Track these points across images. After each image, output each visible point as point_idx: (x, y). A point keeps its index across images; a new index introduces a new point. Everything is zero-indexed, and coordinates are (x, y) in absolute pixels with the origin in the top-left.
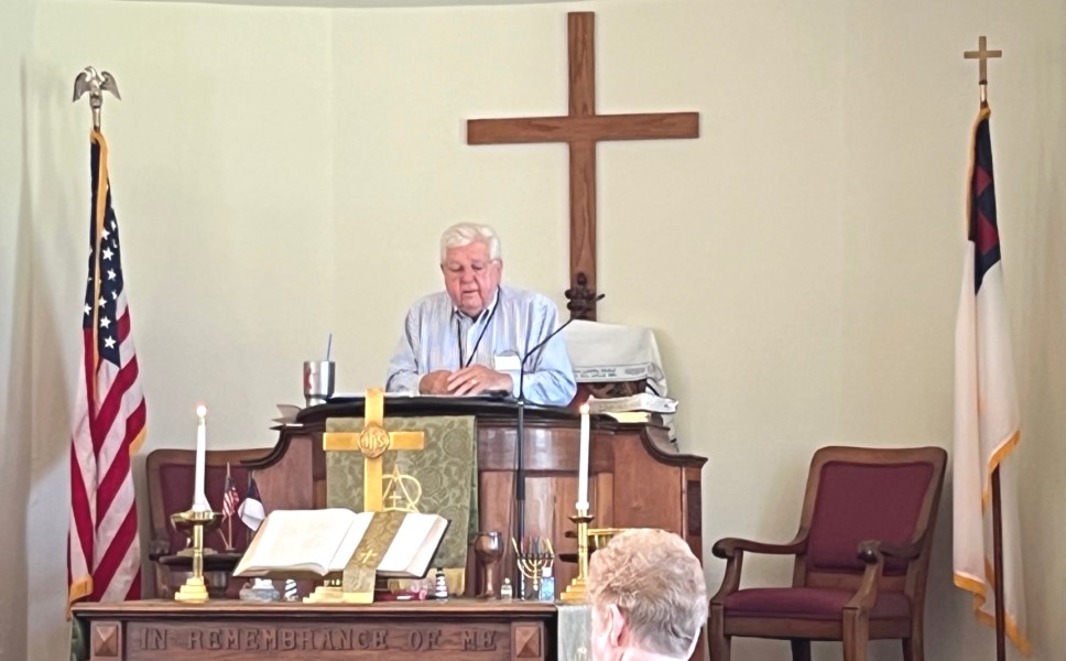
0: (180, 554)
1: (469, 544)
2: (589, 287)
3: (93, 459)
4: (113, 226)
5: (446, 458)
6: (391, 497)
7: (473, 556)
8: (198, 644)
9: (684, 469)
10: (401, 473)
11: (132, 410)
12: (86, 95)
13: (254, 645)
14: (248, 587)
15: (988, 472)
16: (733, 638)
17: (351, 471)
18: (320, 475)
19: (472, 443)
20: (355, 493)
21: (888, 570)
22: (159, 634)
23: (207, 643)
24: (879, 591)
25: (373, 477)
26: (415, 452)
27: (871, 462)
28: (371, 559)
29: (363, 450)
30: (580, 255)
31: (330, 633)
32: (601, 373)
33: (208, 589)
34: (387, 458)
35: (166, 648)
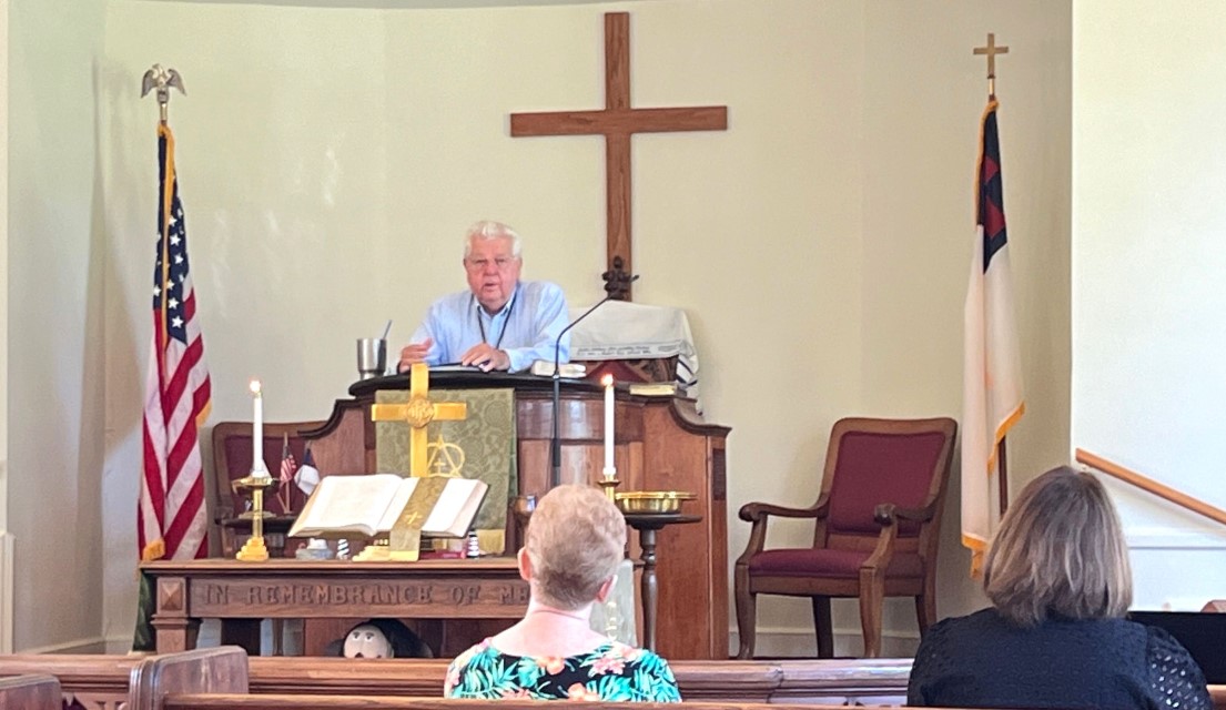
0: (241, 517)
1: (509, 507)
2: (625, 270)
3: (163, 430)
4: (180, 213)
5: (487, 428)
6: (436, 464)
7: (512, 517)
8: (256, 599)
9: (709, 438)
10: (445, 442)
11: (198, 386)
12: (154, 91)
13: (307, 599)
14: (303, 547)
15: (996, 441)
16: (758, 595)
17: (399, 440)
18: (370, 445)
19: (510, 413)
20: (402, 460)
21: (902, 532)
22: (219, 588)
23: (264, 598)
24: (894, 551)
25: (418, 446)
26: (459, 421)
27: (885, 432)
28: (416, 520)
29: (409, 421)
30: (617, 241)
31: (379, 588)
32: (636, 350)
33: (268, 549)
34: (432, 428)
35: (227, 602)
